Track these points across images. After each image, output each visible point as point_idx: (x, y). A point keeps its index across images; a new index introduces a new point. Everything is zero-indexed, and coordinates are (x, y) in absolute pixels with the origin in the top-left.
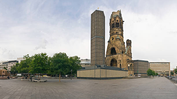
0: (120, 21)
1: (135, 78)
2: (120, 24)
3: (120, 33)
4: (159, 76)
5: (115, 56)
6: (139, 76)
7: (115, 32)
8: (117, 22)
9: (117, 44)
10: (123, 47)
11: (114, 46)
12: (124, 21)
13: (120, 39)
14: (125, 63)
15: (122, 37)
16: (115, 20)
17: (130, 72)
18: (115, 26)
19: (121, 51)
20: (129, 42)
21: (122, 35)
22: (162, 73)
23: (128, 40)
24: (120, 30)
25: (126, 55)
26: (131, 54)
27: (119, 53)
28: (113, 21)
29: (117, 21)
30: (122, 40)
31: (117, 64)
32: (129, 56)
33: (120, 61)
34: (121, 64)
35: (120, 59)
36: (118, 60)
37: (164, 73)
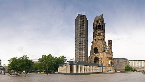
0: (102, 23)
1: (115, 73)
2: (102, 26)
3: (102, 34)
4: (137, 71)
5: (97, 54)
6: (118, 72)
7: (97, 34)
8: (99, 25)
9: (99, 44)
10: (104, 46)
11: (96, 46)
12: (106, 24)
13: (101, 40)
14: (106, 60)
15: (103, 38)
16: (97, 23)
17: (110, 68)
18: (97, 28)
19: (102, 50)
20: (110, 43)
21: (104, 36)
22: (139, 69)
23: (109, 41)
24: (102, 31)
25: (106, 53)
26: (112, 52)
27: (100, 51)
28: (96, 24)
29: (99, 23)
30: (104, 40)
31: (99, 61)
32: (110, 54)
33: (101, 58)
34: (103, 61)
35: (102, 57)
36: (99, 58)
37: (141, 69)
